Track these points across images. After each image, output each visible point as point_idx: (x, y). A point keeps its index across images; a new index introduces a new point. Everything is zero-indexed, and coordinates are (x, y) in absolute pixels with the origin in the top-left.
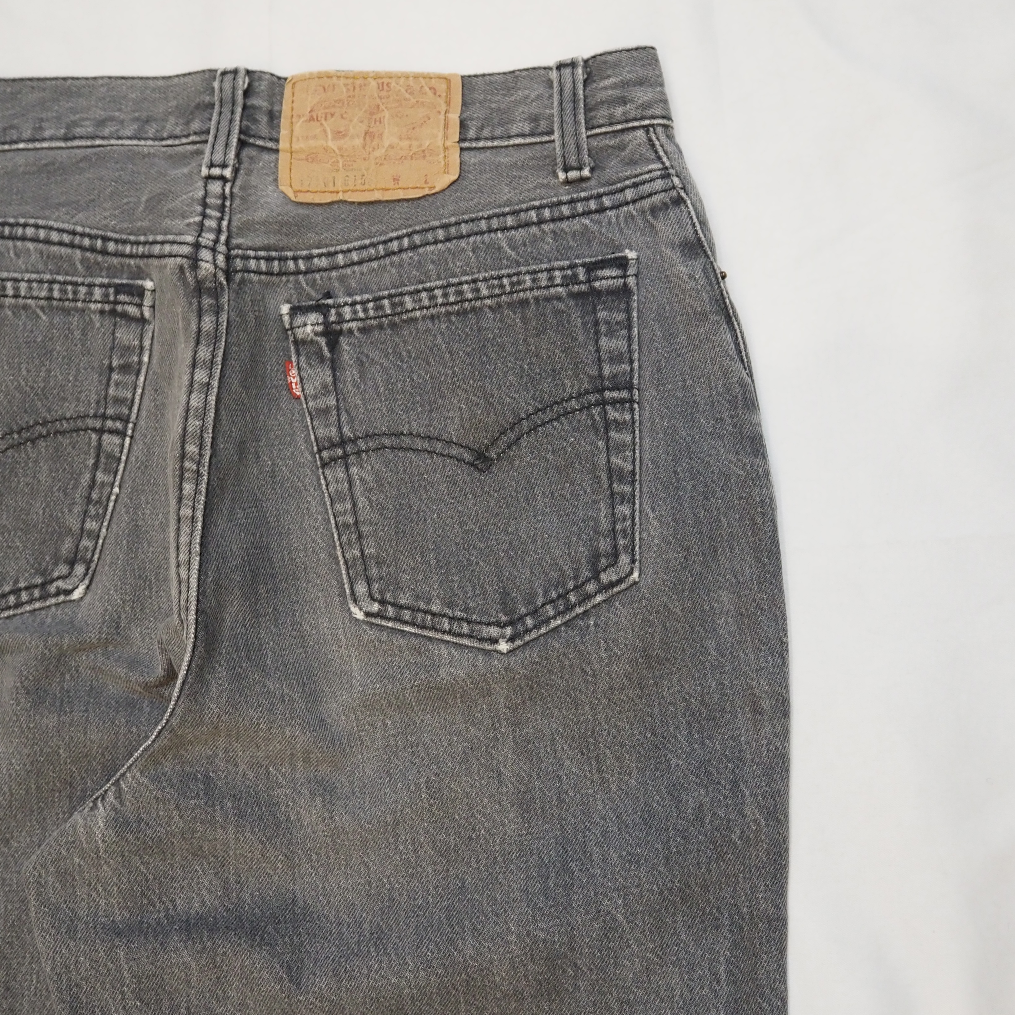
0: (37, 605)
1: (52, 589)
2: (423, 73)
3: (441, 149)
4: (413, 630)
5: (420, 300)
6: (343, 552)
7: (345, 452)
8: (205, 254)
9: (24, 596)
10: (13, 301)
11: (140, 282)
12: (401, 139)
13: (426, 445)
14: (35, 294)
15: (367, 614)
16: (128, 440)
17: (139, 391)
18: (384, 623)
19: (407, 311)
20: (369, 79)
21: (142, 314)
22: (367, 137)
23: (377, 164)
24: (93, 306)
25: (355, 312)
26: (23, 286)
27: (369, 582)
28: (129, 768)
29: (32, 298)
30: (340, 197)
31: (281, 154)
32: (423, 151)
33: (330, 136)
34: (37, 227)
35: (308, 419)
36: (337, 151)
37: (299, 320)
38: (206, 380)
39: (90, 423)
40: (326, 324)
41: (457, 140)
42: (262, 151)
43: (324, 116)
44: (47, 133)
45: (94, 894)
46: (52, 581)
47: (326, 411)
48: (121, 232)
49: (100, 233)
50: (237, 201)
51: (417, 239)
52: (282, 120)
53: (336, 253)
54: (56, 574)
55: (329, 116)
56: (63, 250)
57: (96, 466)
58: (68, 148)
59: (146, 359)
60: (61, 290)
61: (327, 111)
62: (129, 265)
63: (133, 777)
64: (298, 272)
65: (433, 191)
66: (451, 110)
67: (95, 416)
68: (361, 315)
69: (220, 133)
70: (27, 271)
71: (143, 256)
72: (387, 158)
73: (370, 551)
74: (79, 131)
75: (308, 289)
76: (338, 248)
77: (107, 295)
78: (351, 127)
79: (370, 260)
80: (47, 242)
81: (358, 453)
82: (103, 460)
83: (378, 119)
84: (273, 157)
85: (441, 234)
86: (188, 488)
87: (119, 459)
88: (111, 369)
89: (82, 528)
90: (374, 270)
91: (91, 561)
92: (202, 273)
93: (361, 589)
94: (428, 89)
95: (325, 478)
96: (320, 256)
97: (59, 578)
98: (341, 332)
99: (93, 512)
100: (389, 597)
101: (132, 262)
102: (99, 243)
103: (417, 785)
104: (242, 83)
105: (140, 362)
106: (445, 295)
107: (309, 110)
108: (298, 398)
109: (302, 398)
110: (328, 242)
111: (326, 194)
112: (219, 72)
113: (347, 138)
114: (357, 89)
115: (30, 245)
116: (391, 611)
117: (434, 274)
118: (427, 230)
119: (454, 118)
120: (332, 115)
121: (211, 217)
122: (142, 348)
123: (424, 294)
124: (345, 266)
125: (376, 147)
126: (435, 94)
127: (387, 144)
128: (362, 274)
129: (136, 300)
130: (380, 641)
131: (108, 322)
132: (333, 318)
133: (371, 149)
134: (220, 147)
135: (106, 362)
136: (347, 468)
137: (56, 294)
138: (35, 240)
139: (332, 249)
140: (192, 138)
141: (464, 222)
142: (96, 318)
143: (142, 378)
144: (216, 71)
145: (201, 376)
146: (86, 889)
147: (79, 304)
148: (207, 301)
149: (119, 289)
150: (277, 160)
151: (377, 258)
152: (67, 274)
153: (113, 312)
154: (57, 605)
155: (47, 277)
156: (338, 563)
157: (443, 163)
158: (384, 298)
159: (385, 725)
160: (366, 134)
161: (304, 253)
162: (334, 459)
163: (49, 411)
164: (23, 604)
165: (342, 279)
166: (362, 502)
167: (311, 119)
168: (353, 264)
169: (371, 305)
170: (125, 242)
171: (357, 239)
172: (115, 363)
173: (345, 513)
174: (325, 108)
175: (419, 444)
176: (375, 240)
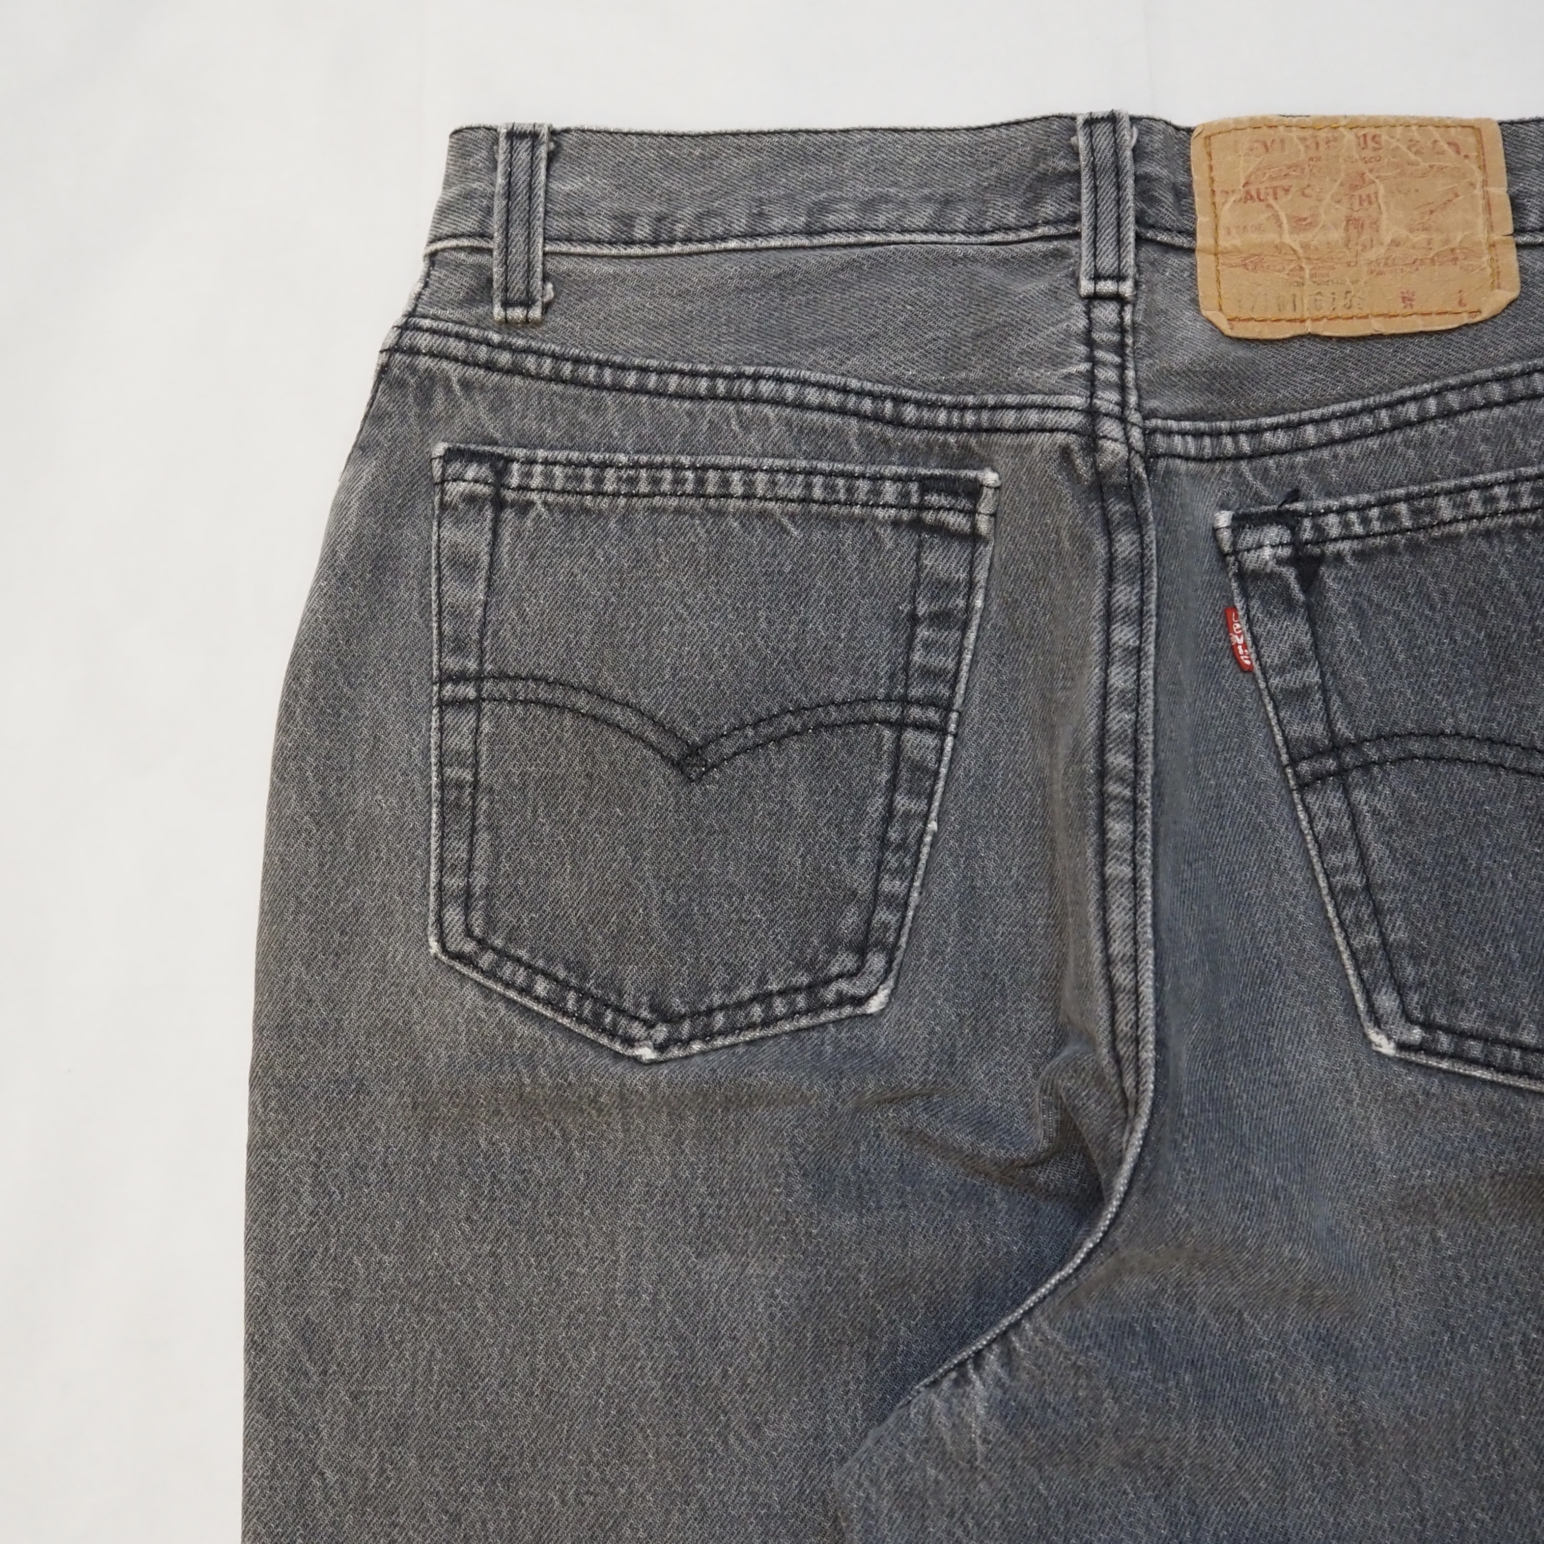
0: (804, 1022)
1: (830, 995)
2: (1431, 119)
3: (1485, 246)
4: (1487, 1075)
5: (1467, 505)
6: (1347, 938)
7: (1340, 765)
8: (1110, 427)
9: (779, 1006)
10: (742, 504)
11: (972, 474)
12: (1411, 231)
13: (1485, 753)
14: (781, 492)
15: (1402, 1046)
16: (950, 740)
17: (968, 657)
18: (1433, 1062)
19: (1443, 523)
20: (1341, 129)
21: (974, 526)
22: (1351, 227)
23: (1372, 272)
24: (880, 513)
25: (1347, 525)
26: (761, 478)
27: (1400, 989)
28: (1029, 1313)
29: (777, 499)
30: (1309, 327)
31: (1199, 256)
32: (1453, 250)
33: (1286, 226)
34: (779, 379)
35: (1270, 708)
36: (1300, 251)
37: (1249, 538)
38: (1133, 643)
39: (879, 710)
40: (1296, 544)
41: (1510, 230)
42: (1167, 252)
43: (1270, 191)
44: (777, 224)
45: (959, 1533)
46: (828, 981)
47: (1303, 693)
48: (924, 387)
49: (888, 389)
50: (1143, 338)
51: (1453, 400)
52: (1197, 199)
53: (1302, 423)
54: (835, 969)
55: (1280, 193)
56: (828, 418)
57: (893, 786)
58: (813, 248)
59: (979, 603)
60: (825, 487)
61: (1275, 184)
62: (945, 444)
63: (1037, 1331)
64: (1239, 457)
65: (1479, 318)
66: (1489, 180)
67: (888, 699)
68: (1358, 529)
69: (1102, 223)
70: (764, 455)
71: (977, 429)
72: (1390, 262)
73: (1399, 935)
74: (832, 219)
75: (1258, 485)
76: (1305, 415)
77: (907, 495)
78: (1321, 211)
79: (1364, 435)
80: (800, 405)
81: (1366, 766)
82: (904, 774)
83: (1364, 197)
84: (1186, 260)
85: (1497, 391)
86: (1118, 829)
87: (937, 773)
88: (914, 619)
89: (876, 892)
90: (1372, 451)
91: (895, 946)
92: (1105, 460)
93: (1387, 1001)
94: (1446, 146)
95: (1307, 809)
96: (1274, 428)
97: (840, 976)
98: (1320, 559)
99: (892, 861)
100: (1439, 1016)
101: (952, 439)
102: (889, 405)
103: (1506, 1347)
104: (1130, 137)
105: (969, 608)
106: (1513, 496)
107: (1243, 181)
108: (1249, 670)
109: (1258, 673)
110: (1287, 404)
111: (1283, 322)
112: (1080, 121)
113: (1317, 230)
114: (1323, 147)
115: (769, 411)
116: (1444, 1042)
117: (1490, 462)
118: (1471, 385)
119: (1500, 192)
120: (1287, 191)
121: (1105, 364)
122: (971, 584)
123: (1474, 495)
124: (1319, 446)
125: (1368, 244)
126: (1458, 152)
127: (1388, 240)
128: (1350, 459)
129: (964, 503)
130: (1427, 1093)
131: (907, 539)
132: (1307, 535)
133: (1359, 248)
134: (1107, 245)
135: (905, 608)
136: (1346, 793)
137: (818, 493)
138: (777, 402)
139: (1294, 417)
140: (1040, 231)
141: (1538, 371)
142: (886, 534)
143: (972, 635)
144: (1073, 118)
145: (1123, 635)
146: (944, 1523)
147: (857, 510)
148: (1117, 508)
149: (927, 485)
150: (1194, 266)
151: (1379, 432)
152: (833, 459)
153: (917, 524)
154: (837, 1022)
155: (803, 463)
156: (1337, 955)
157: (1489, 271)
158: (1397, 500)
159: (1435, 1240)
160: (1348, 221)
161: (1248, 423)
162: (1320, 777)
163: (805, 689)
164: (777, 1019)
165: (1312, 468)
166: (1376, 851)
167: (1248, 197)
168: (1332, 442)
169: (1375, 512)
170: (933, 406)
171: (1337, 401)
172: (922, 610)
173: (1346, 869)
174: (1272, 178)
175: (1473, 752)
176: (1371, 401)
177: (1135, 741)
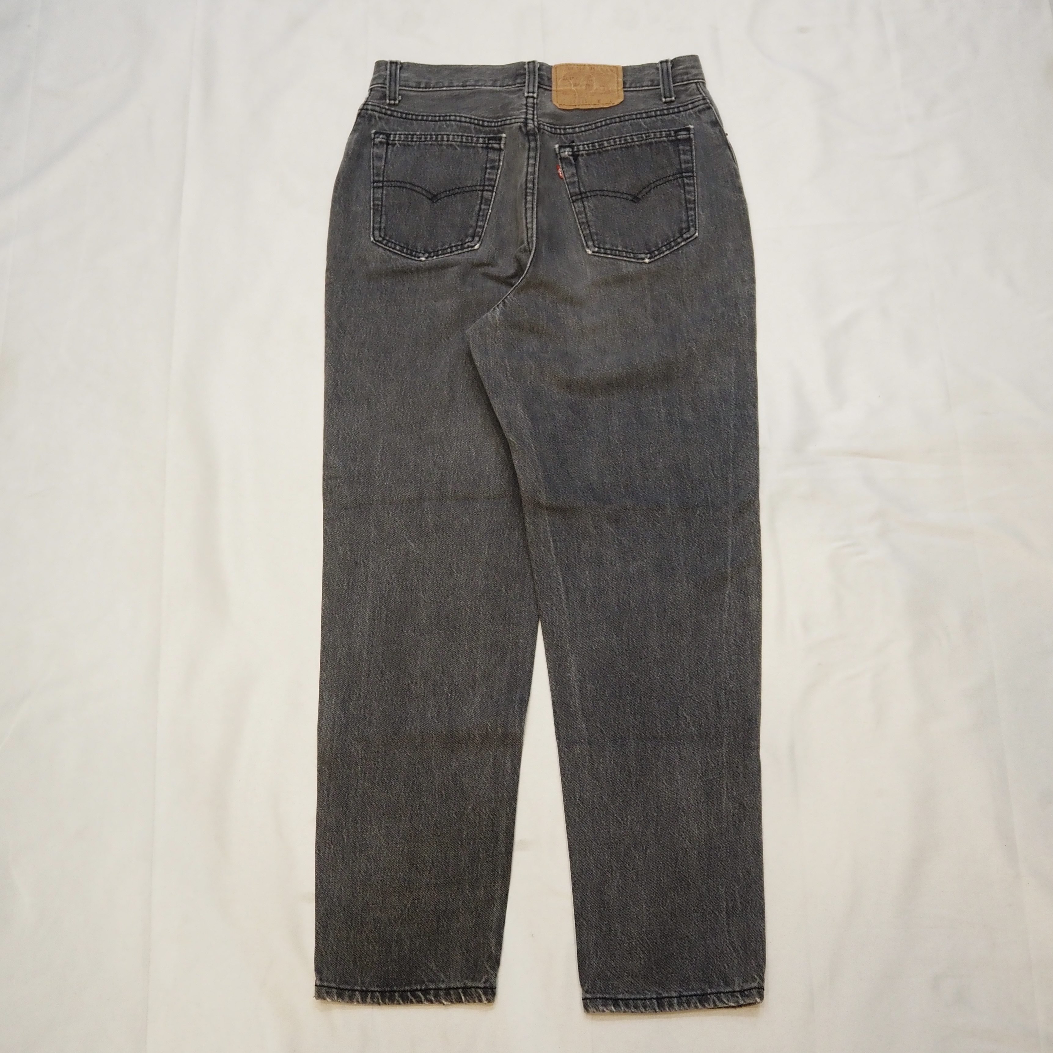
0: (460, 252)
1: (466, 246)
2: (607, 65)
3: (616, 91)
4: (611, 256)
5: (610, 143)
6: (582, 232)
7: (582, 197)
8: (530, 121)
9: (454, 249)
10: (446, 143)
11: (500, 135)
12: (600, 87)
13: (613, 194)
14: (456, 140)
15: (593, 252)
16: (494, 193)
17: (499, 176)
18: (600, 255)
19: (605, 147)
20: (586, 66)
21: (500, 147)
23: (591, 95)
24: (479, 145)
25: (584, 148)
26: (451, 137)
27: (593, 241)
28: (509, 295)
29: (454, 141)
30: (577, 107)
31: (553, 92)
32: (609, 91)
33: (572, 85)
34: (455, 116)
35: (567, 186)
36: (575, 91)
37: (562, 150)
38: (534, 163)
39: (478, 188)
40: (573, 152)
41: (622, 88)
42: (545, 90)
43: (569, 78)
44: (455, 84)
45: (494, 343)
46: (465, 243)
47: (574, 182)
48: (490, 118)
49: (481, 118)
50: (539, 106)
51: (608, 122)
52: (553, 80)
53: (575, 128)
54: (467, 240)
55: (571, 78)
56: (467, 124)
57: (481, 203)
58: (464, 90)
59: (501, 164)
60: (466, 139)
62: (494, 130)
63: (510, 298)
64: (560, 134)
65: (614, 105)
66: (619, 78)
67: (480, 185)
68: (587, 148)
69: (530, 82)
70: (452, 132)
71: (501, 126)
72: (595, 93)
73: (593, 230)
74: (468, 84)
75: (565, 140)
76: (576, 126)
77: (485, 141)
78: (580, 82)
79: (589, 130)
80: (460, 121)
81: (587, 197)
82: (484, 201)
83: (591, 80)
84: (549, 92)
85: (618, 120)
86: (529, 198)
87: (491, 200)
88: (486, 168)
89: (477, 224)
90: (591, 133)
91: (481, 236)
92: (529, 128)
93: (590, 243)
94: (609, 71)
95: (574, 206)
96: (569, 128)
97: (468, 242)
98: (578, 155)
99: (481, 219)
100: (601, 246)
101: (495, 129)
102: (481, 122)
103: (614, 311)
104: (538, 66)
105: (499, 165)
106: (620, 141)
107: (563, 77)
108: (562, 179)
109: (564, 179)
110: (572, 123)
111: (572, 106)
113: (579, 86)
114: (582, 70)
115: (453, 123)
116: (602, 251)
117: (615, 133)
118: (612, 119)
119: (621, 80)
120: (573, 78)
121: (530, 110)
122: (499, 160)
123: (612, 141)
124: (579, 132)
125: (591, 90)
126: (612, 72)
127: (595, 88)
128: (586, 135)
129: (498, 142)
130: (599, 261)
131: (485, 151)
132: (575, 150)
133: (589, 90)
134: (531, 87)
135: (484, 166)
136: (583, 202)
137: (464, 140)
138: (455, 121)
139: (574, 126)
140: (517, 85)
141: (626, 116)
142: (480, 150)
143: (500, 171)
144: (525, 62)
145: (532, 161)
146: (490, 340)
147: (473, 144)
148: (531, 138)
149: (489, 139)
150: (551, 94)
151: (592, 129)
152: (468, 133)
153: (487, 148)
154: (468, 252)
155: (460, 134)
156: (580, 236)
157: (617, 95)
158: (595, 142)
159: (600, 292)
160: (586, 85)
161: (563, 127)
162: (577, 200)
163: (461, 183)
164: (453, 252)
165: (578, 137)
166: (589, 214)
167: (564, 79)
168: (582, 132)
169: (590, 145)
170: (491, 122)
171: (583, 123)
172: (488, 166)
173: (582, 218)
174: (570, 76)
175: (611, 194)
176: (591, 123)
177: (533, 181)
